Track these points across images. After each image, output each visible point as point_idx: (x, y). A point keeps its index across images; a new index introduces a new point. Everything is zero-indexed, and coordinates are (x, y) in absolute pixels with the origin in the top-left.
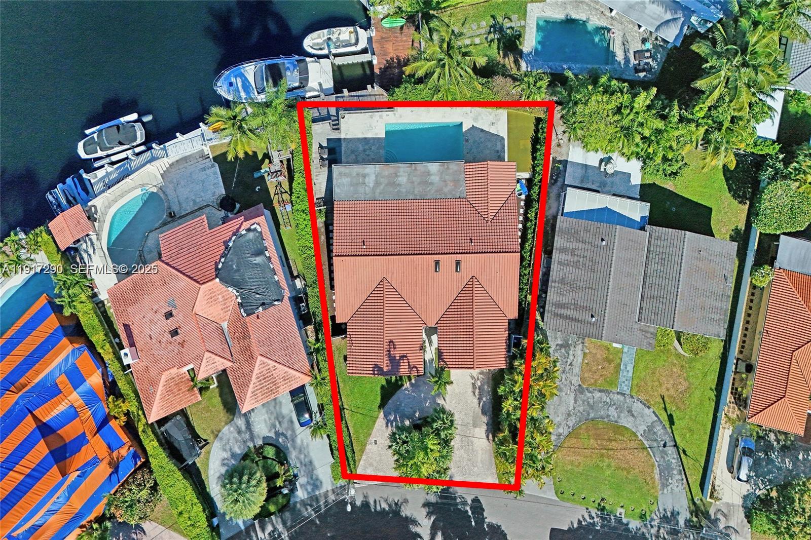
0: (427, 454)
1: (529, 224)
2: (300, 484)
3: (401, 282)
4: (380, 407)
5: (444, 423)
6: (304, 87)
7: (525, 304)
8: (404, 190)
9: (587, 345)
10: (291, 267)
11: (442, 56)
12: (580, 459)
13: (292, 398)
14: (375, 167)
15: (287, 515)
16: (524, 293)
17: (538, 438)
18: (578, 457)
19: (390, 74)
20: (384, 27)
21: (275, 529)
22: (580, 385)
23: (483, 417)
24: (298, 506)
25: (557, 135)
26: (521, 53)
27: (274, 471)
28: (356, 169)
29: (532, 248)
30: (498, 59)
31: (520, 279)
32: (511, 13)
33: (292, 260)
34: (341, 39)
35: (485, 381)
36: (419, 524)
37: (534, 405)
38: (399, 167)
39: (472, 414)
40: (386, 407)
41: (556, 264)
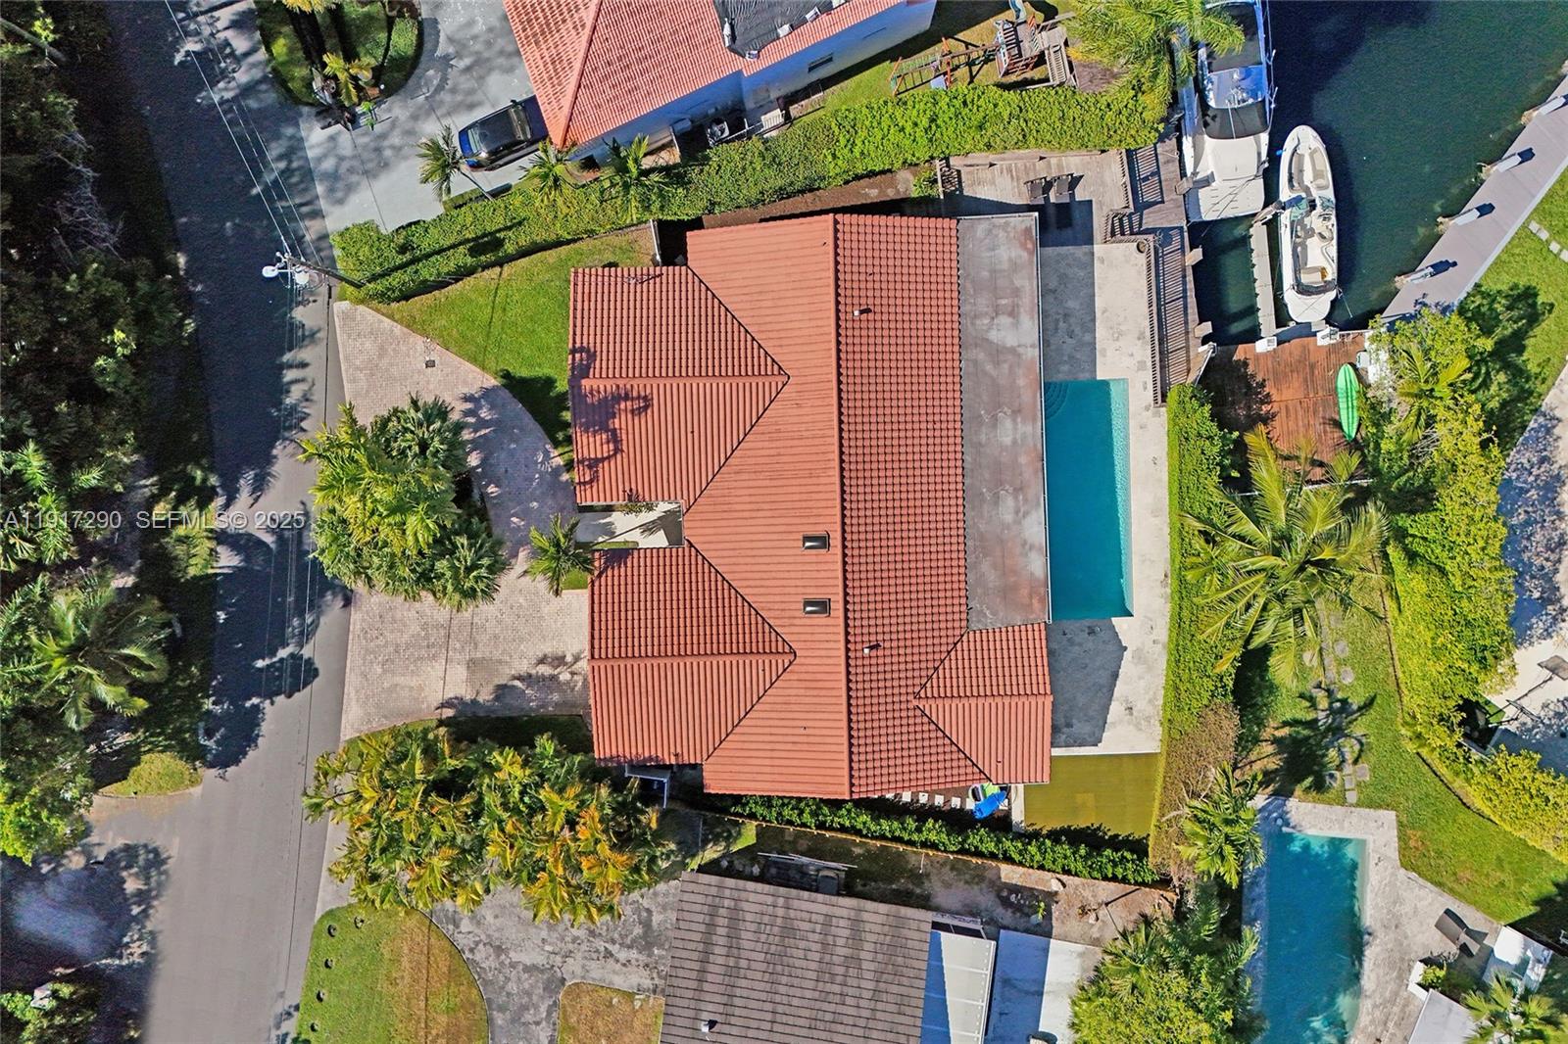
0: (392, 512)
1: (911, 823)
2: (339, 133)
3: (779, 431)
4: (507, 375)
5: (469, 570)
6: (1206, 124)
7: (737, 814)
8: (983, 438)
9: (651, 1000)
10: (808, 96)
11: (1300, 546)
12: (403, 987)
13: (520, 103)
14: (1032, 346)
15: (270, 97)
16: (760, 810)
17: (439, 863)
18: (407, 980)
19: (1233, 393)
20: (1336, 373)
21: (238, 59)
22: (563, 981)
23: (491, 688)
24: (289, 131)
25: (1107, 904)
26: (1283, 793)
27: (361, 50)
28: (1028, 284)
29: (858, 833)
30: (1273, 724)
31: (791, 798)
32: (1373, 759)
33: (824, 100)
34: (1309, 242)
35: (569, 696)
36: (256, 500)
37: (512, 847)
38: (1034, 420)
39: (497, 655)
40: (506, 394)
41: (824, 909)
